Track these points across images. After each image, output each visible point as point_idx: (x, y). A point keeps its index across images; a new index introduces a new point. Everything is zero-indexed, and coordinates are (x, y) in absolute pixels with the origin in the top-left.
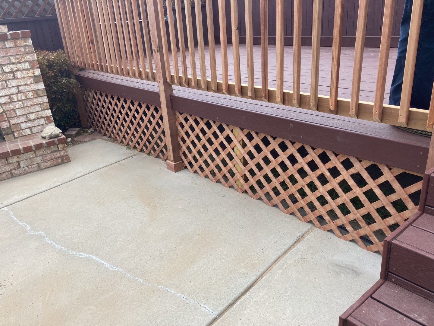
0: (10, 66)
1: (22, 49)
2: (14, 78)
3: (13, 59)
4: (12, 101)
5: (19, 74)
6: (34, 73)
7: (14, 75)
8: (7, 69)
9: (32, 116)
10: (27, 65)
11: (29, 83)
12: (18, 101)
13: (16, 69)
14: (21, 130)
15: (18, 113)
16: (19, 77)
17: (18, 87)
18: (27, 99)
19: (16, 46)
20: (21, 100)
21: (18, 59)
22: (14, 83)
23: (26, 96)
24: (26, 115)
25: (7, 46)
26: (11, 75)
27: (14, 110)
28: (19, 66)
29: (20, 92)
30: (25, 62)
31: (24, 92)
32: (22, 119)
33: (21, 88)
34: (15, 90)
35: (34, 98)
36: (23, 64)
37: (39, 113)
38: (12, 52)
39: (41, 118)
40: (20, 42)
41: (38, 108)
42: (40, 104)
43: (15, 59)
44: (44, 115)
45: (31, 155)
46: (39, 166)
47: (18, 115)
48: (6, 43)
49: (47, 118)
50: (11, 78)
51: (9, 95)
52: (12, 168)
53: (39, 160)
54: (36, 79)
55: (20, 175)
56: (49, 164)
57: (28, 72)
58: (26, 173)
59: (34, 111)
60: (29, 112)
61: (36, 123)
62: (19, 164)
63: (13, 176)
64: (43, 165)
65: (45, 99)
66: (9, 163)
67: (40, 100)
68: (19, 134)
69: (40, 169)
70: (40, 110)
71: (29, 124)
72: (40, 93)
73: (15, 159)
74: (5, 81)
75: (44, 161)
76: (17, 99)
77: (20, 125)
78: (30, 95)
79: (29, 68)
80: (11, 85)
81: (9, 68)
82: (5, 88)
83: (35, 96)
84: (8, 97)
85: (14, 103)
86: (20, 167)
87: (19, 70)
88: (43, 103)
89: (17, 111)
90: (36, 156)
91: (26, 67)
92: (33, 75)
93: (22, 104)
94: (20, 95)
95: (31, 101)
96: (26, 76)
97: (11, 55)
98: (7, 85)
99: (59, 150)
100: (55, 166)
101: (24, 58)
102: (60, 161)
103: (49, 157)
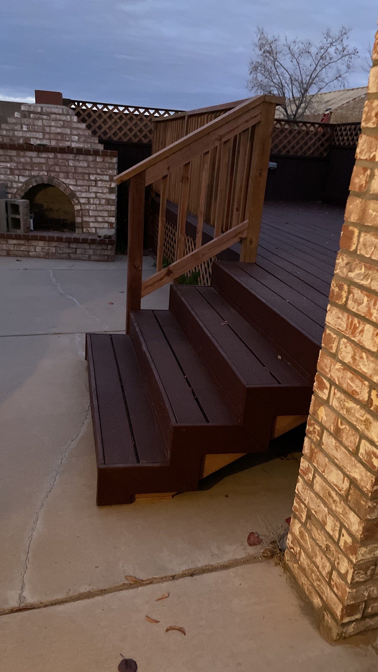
0: (95, 176)
1: (107, 165)
2: (96, 185)
3: (99, 171)
4: (89, 203)
5: (100, 184)
6: (110, 185)
7: (96, 184)
8: (92, 178)
9: (100, 219)
10: (107, 178)
11: (105, 192)
12: (93, 204)
13: (99, 179)
14: (89, 227)
15: (91, 213)
16: (99, 185)
17: (96, 193)
18: (100, 204)
19: (103, 161)
20: (96, 204)
21: (102, 171)
22: (94, 189)
23: (100, 202)
24: (96, 216)
25: (98, 160)
26: (94, 183)
27: (88, 210)
28: (102, 177)
29: (96, 197)
30: (107, 175)
31: (100, 199)
32: (92, 219)
33: (98, 195)
34: (93, 195)
35: (105, 204)
36: (105, 176)
37: (106, 218)
38: (100, 165)
39: (106, 222)
40: (108, 159)
41: (106, 214)
42: (108, 211)
43: (100, 171)
44: (109, 221)
45: (86, 246)
46: (89, 257)
47: (90, 214)
48: (97, 158)
49: (111, 224)
50: (93, 185)
51: (88, 198)
52: (71, 252)
53: (91, 252)
54: (111, 191)
55: (75, 259)
56: (97, 258)
57: (106, 183)
58: (79, 259)
59: (103, 215)
60: (98, 215)
61: (101, 225)
62: (76, 250)
63: (69, 258)
64: (93, 258)
65: (113, 208)
66: (69, 247)
67: (109, 208)
68: (87, 230)
69: (89, 259)
70: (107, 215)
71: (96, 225)
72: (111, 202)
73: (74, 246)
74: (89, 186)
75: (95, 254)
76: (93, 202)
77: (89, 224)
78: (103, 201)
79: (108, 180)
80: (92, 190)
81: (95, 177)
82: (87, 192)
83: (107, 203)
84: (87, 199)
85: (90, 205)
86: (76, 253)
87: (101, 180)
88: (111, 211)
89: (90, 212)
90: (90, 249)
91: (106, 179)
92: (109, 186)
93: (95, 207)
94: (96, 200)
95: (102, 207)
96: (104, 186)
97: (98, 168)
98: (89, 190)
99: (107, 249)
100: (101, 261)
101: (107, 172)
102: (106, 258)
103: (98, 252)
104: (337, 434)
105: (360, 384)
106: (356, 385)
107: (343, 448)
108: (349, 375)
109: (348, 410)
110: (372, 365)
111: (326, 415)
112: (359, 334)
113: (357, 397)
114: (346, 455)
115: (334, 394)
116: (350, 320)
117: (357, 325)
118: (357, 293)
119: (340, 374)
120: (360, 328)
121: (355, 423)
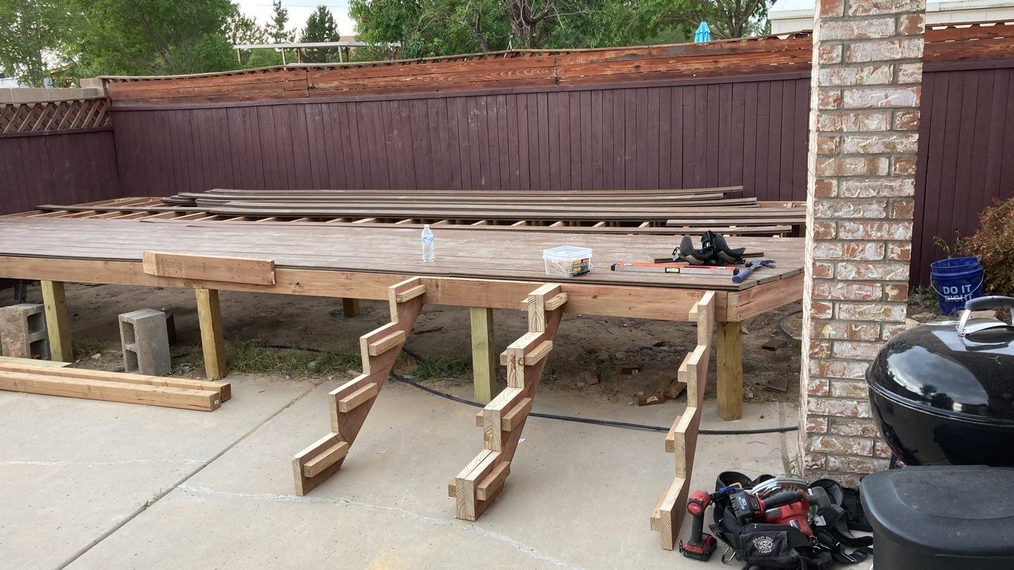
104: (853, 338)
105: (870, 289)
106: (867, 291)
107: (862, 344)
108: (855, 286)
109: (861, 313)
110: (880, 270)
111: (834, 330)
112: (860, 253)
113: (869, 299)
114: (868, 347)
115: (840, 308)
116: (846, 247)
117: (856, 247)
118: (848, 225)
119: (845, 291)
120: (861, 248)
121: (872, 319)
